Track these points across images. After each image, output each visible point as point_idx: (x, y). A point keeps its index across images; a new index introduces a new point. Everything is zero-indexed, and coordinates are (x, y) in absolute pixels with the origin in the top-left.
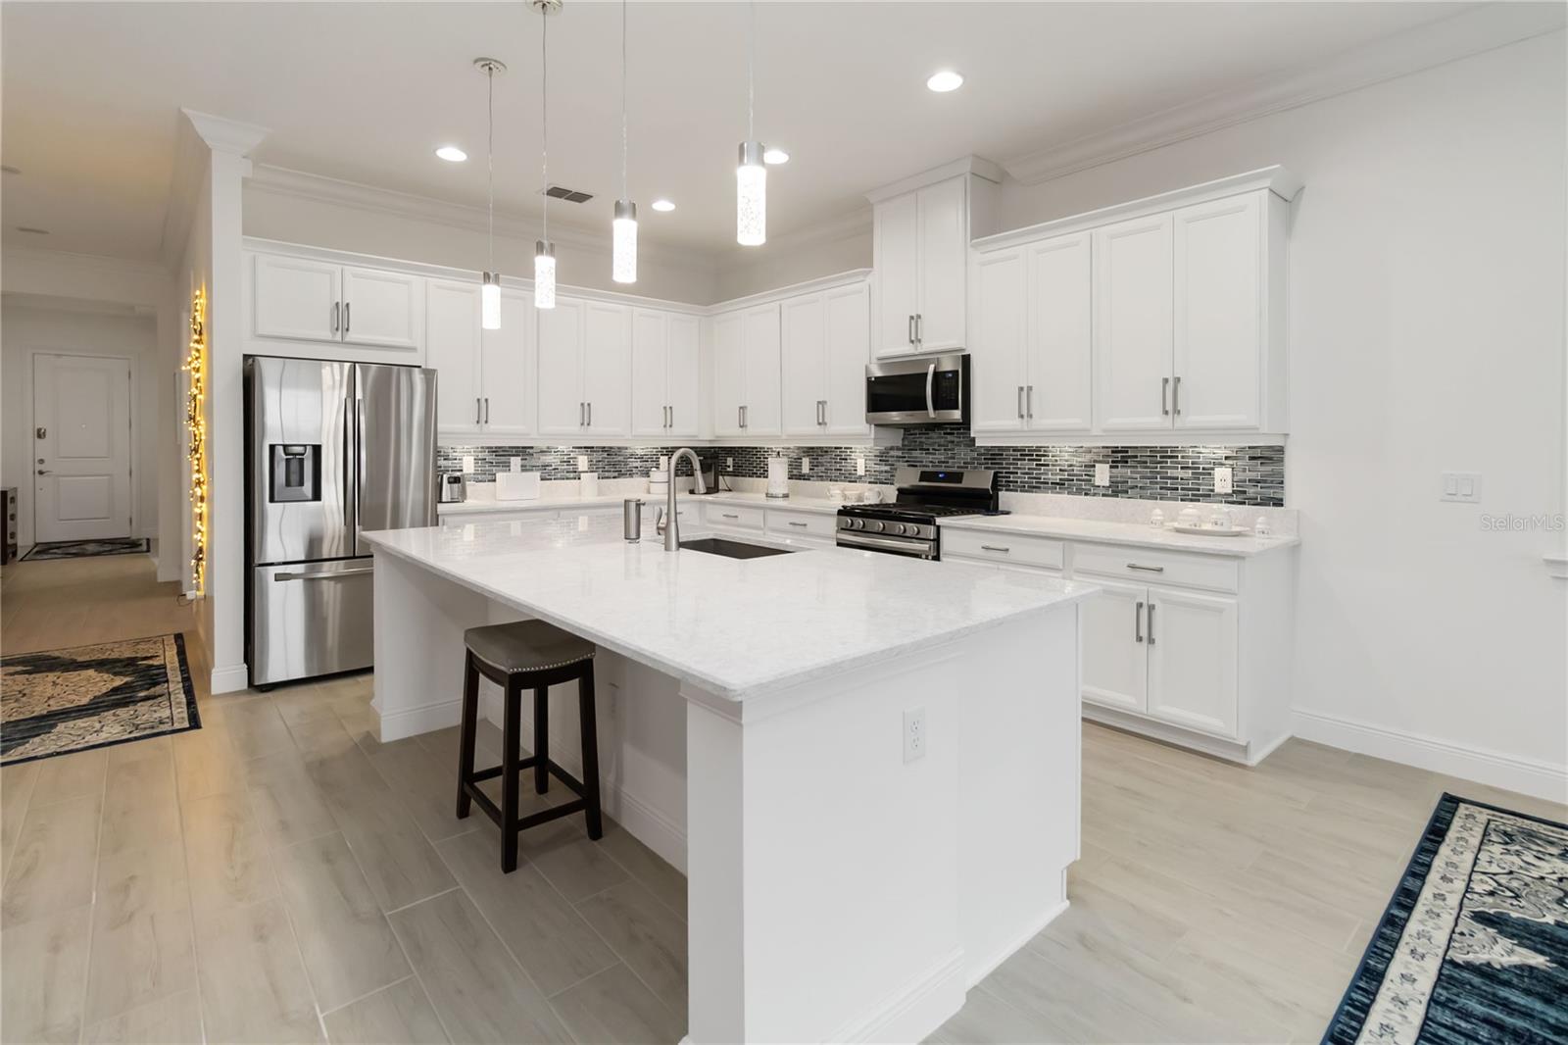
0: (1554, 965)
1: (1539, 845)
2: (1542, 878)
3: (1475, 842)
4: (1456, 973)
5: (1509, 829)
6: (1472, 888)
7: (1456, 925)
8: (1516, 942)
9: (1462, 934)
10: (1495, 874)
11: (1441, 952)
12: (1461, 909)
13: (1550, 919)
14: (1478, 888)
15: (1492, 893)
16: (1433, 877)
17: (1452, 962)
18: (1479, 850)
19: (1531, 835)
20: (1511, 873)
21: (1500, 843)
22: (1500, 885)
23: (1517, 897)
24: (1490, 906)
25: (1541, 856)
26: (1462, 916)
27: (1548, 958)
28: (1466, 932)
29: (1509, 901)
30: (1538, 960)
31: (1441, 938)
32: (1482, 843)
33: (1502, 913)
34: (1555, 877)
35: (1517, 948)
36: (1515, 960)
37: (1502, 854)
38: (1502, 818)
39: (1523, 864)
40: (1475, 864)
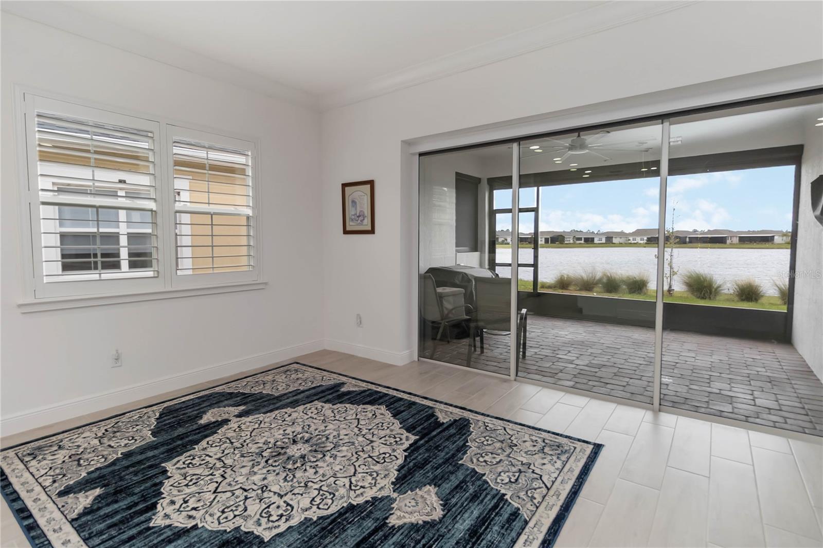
0: (104, 488)
1: (47, 450)
2: (64, 461)
3: (21, 466)
4: (79, 522)
5: (29, 452)
6: (45, 486)
7: (57, 506)
8: (84, 492)
9: (63, 506)
10: (46, 473)
11: (64, 520)
12: (51, 498)
13: (84, 474)
14: (47, 483)
15: (54, 482)
16: (23, 494)
17: (73, 520)
18: (27, 469)
19: (39, 448)
20: (51, 468)
21: (32, 460)
22: (53, 476)
23: (64, 476)
24: (60, 486)
25: (53, 454)
26: (55, 500)
27: (99, 488)
28: (63, 504)
29: (64, 479)
30: (98, 491)
31: (57, 515)
32: (25, 466)
33: (67, 485)
34: (67, 457)
35: (86, 494)
36: (91, 498)
37: (38, 463)
38: (20, 449)
39: (51, 462)
40: (33, 476)
